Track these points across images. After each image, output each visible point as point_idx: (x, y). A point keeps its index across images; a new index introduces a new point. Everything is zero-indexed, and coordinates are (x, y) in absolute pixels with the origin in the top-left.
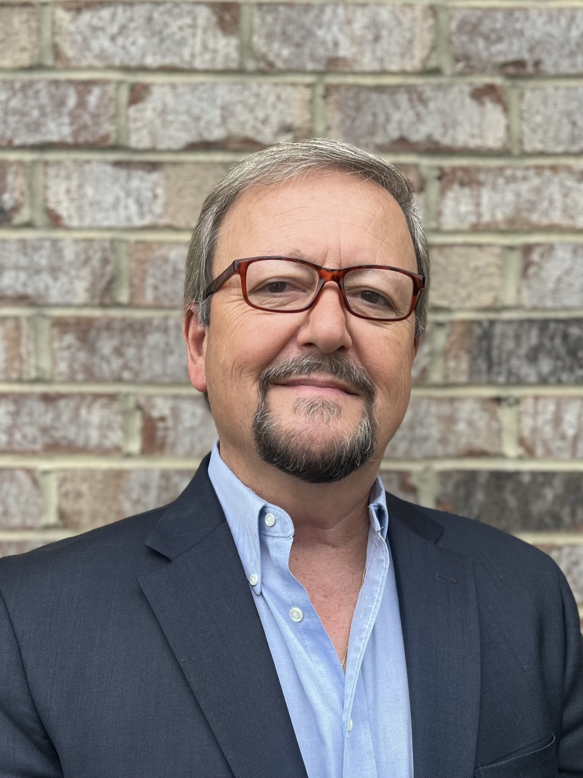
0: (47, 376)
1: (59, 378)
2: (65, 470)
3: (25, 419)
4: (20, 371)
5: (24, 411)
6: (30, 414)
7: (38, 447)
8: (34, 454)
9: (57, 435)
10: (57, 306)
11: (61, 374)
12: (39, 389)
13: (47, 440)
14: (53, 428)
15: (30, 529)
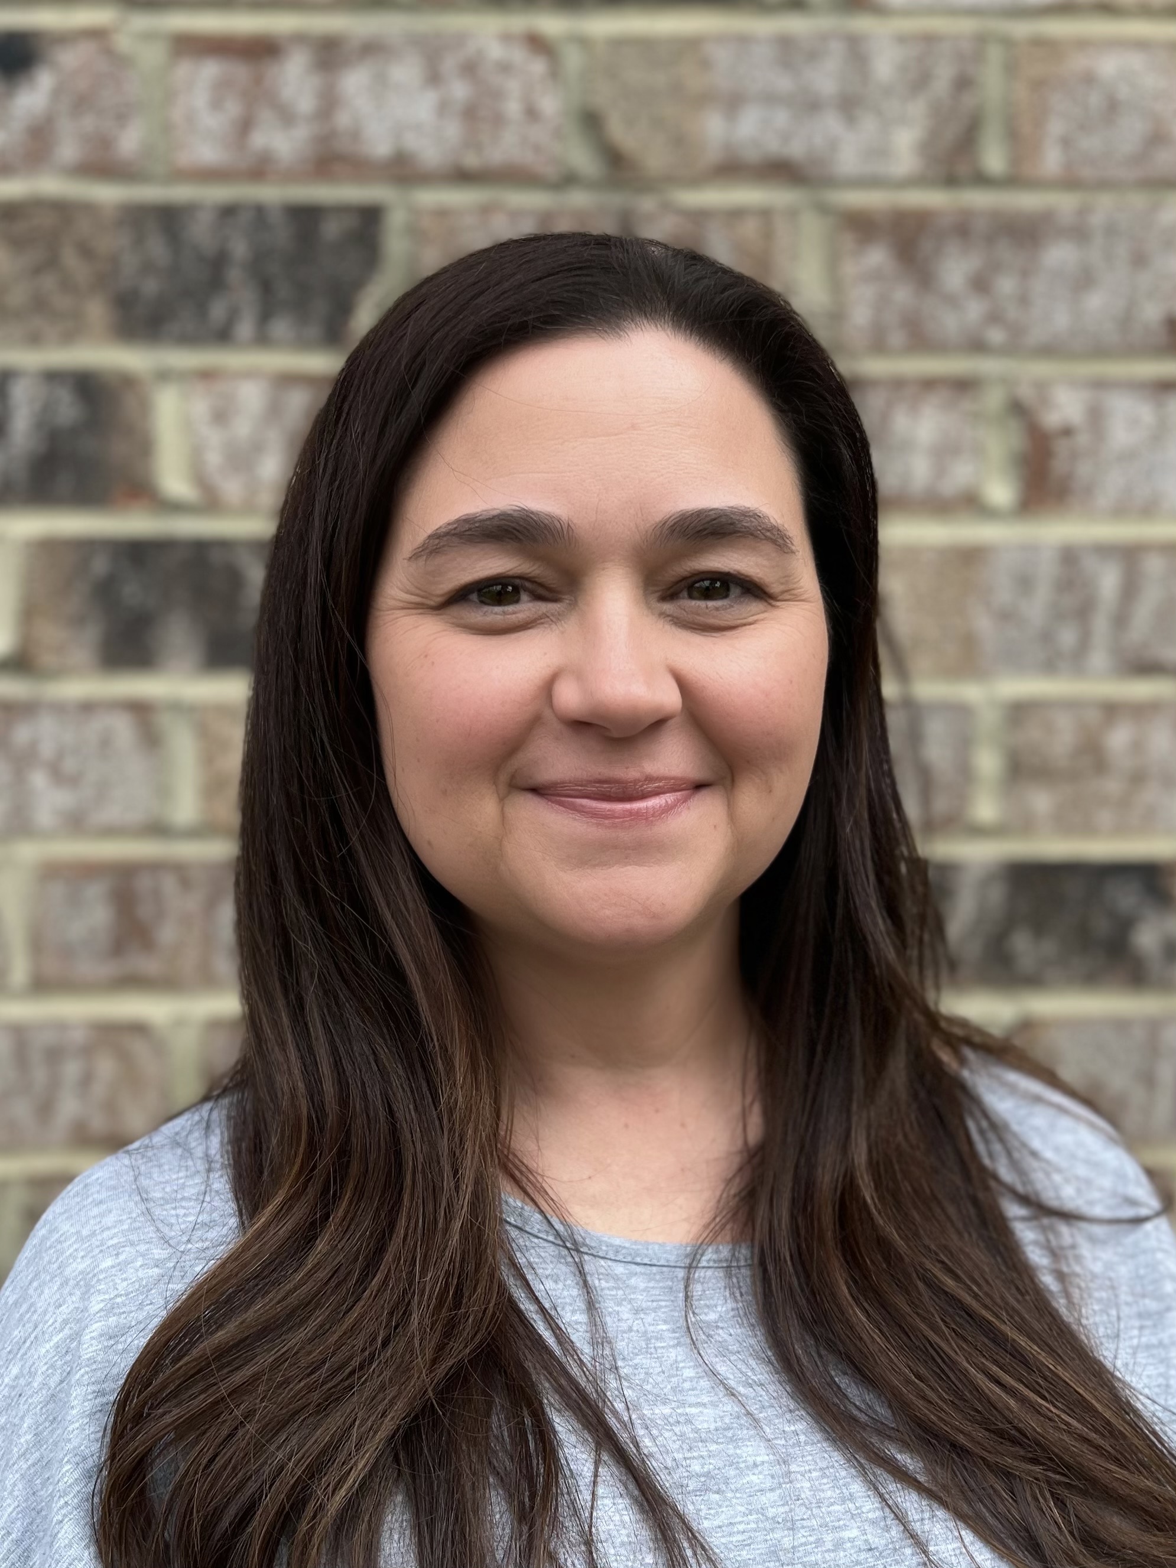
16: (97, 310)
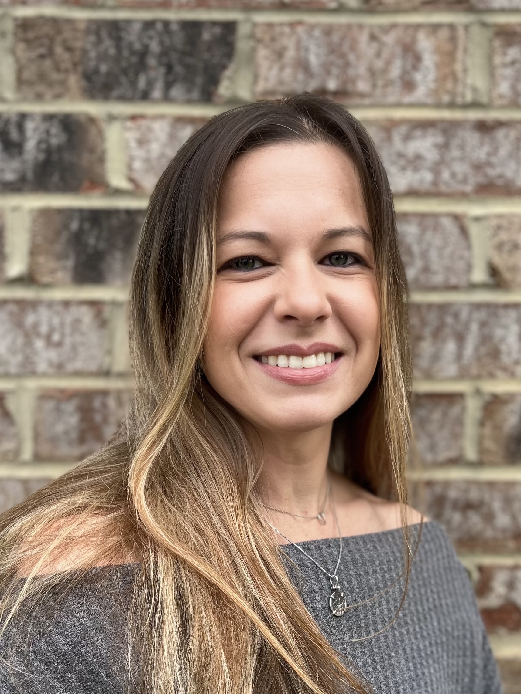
0: (484, 100)
1: (498, 102)
2: (500, 216)
3: (455, 153)
4: (453, 94)
5: (455, 142)
6: (462, 147)
7: (469, 188)
8: (463, 196)
9: (492, 172)
10: (503, 11)
11: (501, 96)
12: (474, 115)
13: (480, 179)
14: (489, 164)
15: (455, 288)
16: (74, 80)
